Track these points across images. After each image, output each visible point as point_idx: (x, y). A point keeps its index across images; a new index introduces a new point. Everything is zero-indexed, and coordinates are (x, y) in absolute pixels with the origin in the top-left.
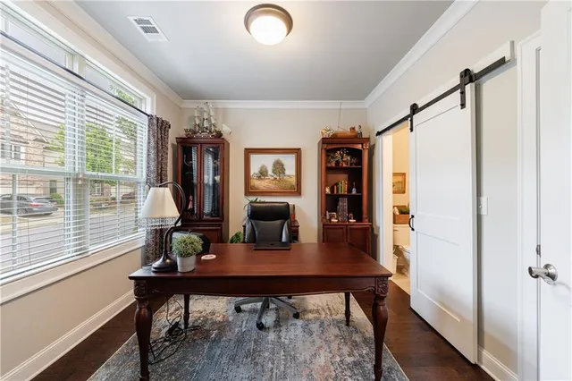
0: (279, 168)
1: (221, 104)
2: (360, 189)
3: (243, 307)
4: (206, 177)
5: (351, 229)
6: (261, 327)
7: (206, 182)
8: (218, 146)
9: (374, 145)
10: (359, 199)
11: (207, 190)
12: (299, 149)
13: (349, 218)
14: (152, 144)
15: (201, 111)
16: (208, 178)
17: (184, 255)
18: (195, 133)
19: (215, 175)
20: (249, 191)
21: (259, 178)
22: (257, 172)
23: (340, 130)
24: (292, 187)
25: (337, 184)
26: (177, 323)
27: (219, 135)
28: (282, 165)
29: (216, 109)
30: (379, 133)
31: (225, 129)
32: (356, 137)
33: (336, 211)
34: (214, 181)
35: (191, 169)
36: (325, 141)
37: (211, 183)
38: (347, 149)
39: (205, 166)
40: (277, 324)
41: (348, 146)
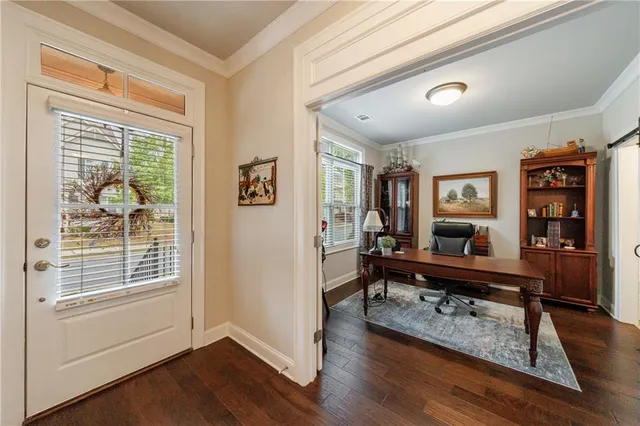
0: (470, 192)
1: (411, 143)
2: (582, 213)
3: (426, 298)
4: (399, 202)
5: (562, 256)
6: (439, 311)
7: (399, 205)
8: (410, 177)
9: (610, 159)
10: (581, 223)
11: (400, 212)
12: (495, 172)
13: (563, 245)
14: (364, 182)
15: (396, 152)
16: (402, 202)
17: (386, 246)
18: (390, 169)
19: (407, 200)
20: (437, 212)
21: (448, 201)
22: (445, 196)
23: (551, 147)
24: (485, 209)
25: (546, 207)
26: (379, 294)
27: (410, 168)
28: (474, 189)
29: (408, 148)
30: (610, 146)
31: (415, 163)
32: (575, 153)
33: (546, 236)
34: (406, 205)
35: (388, 196)
36: (523, 162)
37: (404, 206)
38: (561, 167)
39: (399, 193)
40: (454, 314)
41: (561, 164)
